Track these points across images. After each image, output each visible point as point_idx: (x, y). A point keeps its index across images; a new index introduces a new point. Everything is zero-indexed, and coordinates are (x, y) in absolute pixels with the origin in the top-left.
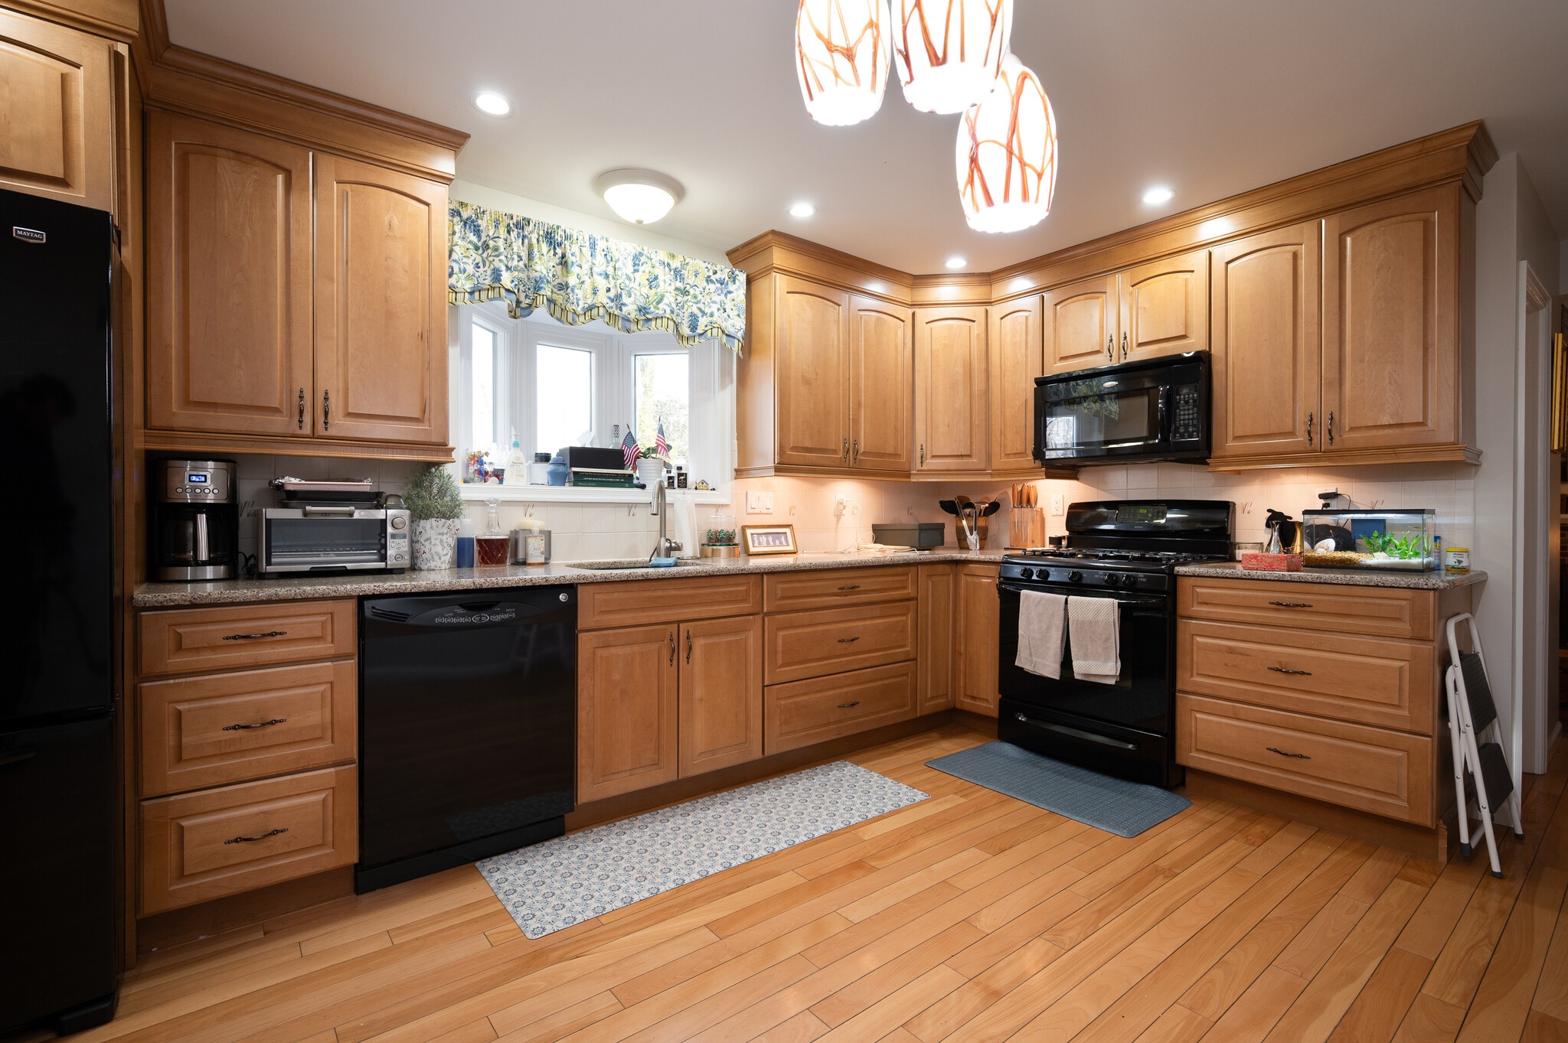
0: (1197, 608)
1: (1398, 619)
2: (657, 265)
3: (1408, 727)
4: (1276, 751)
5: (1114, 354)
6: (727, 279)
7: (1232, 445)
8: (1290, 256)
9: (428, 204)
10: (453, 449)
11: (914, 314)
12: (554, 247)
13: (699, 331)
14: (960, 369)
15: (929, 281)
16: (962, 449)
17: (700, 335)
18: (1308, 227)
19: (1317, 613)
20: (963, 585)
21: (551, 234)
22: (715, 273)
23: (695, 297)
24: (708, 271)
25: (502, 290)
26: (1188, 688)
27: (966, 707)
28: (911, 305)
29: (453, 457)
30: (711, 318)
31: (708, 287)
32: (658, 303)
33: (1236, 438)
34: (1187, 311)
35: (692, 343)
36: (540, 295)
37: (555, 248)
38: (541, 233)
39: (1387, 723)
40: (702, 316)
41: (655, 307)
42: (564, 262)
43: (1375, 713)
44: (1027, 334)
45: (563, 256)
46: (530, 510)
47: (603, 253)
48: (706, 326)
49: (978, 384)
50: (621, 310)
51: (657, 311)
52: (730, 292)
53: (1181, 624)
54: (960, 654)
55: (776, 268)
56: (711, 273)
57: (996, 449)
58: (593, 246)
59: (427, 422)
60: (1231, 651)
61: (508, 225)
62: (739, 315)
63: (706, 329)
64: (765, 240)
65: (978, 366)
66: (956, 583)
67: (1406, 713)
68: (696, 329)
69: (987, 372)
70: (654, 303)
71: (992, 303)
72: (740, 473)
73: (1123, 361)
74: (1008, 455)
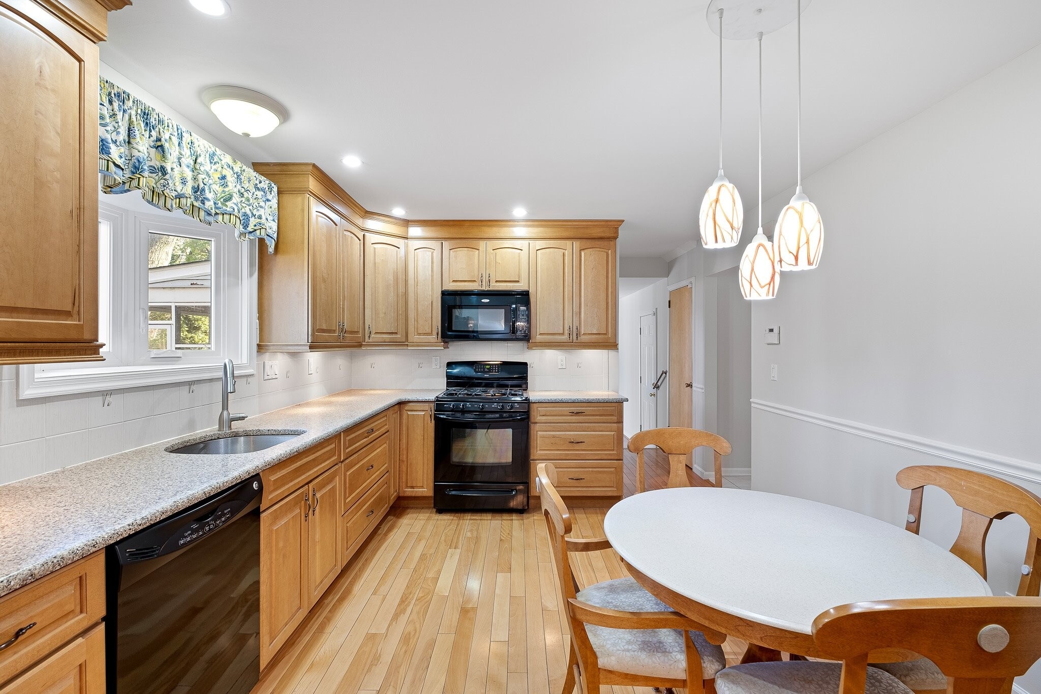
0: (539, 418)
1: (613, 415)
2: (225, 167)
3: (616, 458)
4: (572, 479)
5: (484, 283)
6: (267, 189)
7: (539, 338)
8: (562, 254)
9: (79, 60)
10: (102, 346)
11: (364, 235)
12: (150, 129)
13: (250, 229)
14: (391, 278)
15: (372, 216)
16: (392, 329)
17: (250, 232)
18: (569, 243)
19: (586, 415)
20: (405, 417)
21: (148, 115)
22: (260, 182)
23: (248, 200)
24: (256, 180)
25: (111, 164)
26: (535, 458)
27: (408, 494)
28: (362, 230)
29: (101, 354)
30: (259, 220)
31: (255, 193)
32: (226, 201)
33: (541, 333)
34: (519, 269)
35: (244, 239)
36: (143, 177)
37: (150, 131)
38: (139, 111)
39: (610, 457)
40: (252, 217)
41: (222, 204)
42: (159, 147)
43: (606, 454)
44: (432, 263)
45: (159, 140)
46: (108, 399)
47: (189, 146)
48: (255, 226)
49: (401, 290)
50: (204, 204)
51: (224, 208)
52: (268, 200)
53: (532, 426)
54: (403, 461)
55: (310, 191)
56: (258, 182)
57: (411, 329)
58: (181, 137)
59: (76, 316)
60: (554, 437)
61: (110, 94)
62: (274, 220)
63: (256, 228)
64: (303, 168)
65: (401, 276)
66: (401, 416)
67: (615, 452)
68: (248, 227)
69: (406, 281)
70: (222, 200)
71: (408, 238)
72: (261, 348)
73: (487, 289)
74: (419, 334)
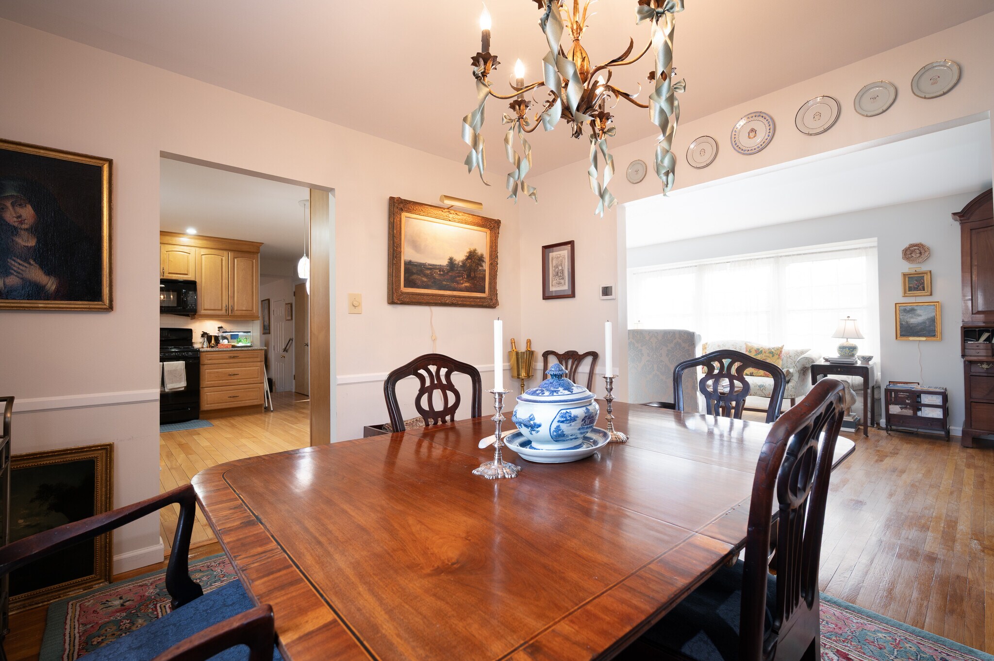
0: (206, 361)
1: (257, 357)
3: (260, 382)
4: (231, 397)
7: (203, 312)
8: (221, 259)
18: (225, 253)
19: (240, 358)
26: (204, 387)
33: (205, 310)
34: (188, 267)
39: (256, 382)
43: (253, 380)
53: (202, 367)
60: (218, 373)
67: (259, 379)
